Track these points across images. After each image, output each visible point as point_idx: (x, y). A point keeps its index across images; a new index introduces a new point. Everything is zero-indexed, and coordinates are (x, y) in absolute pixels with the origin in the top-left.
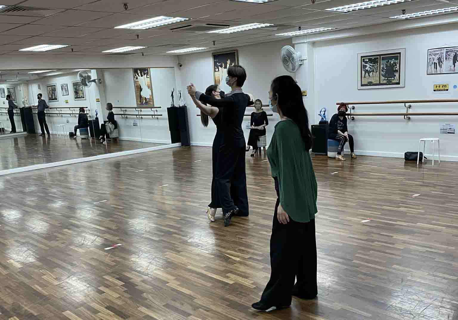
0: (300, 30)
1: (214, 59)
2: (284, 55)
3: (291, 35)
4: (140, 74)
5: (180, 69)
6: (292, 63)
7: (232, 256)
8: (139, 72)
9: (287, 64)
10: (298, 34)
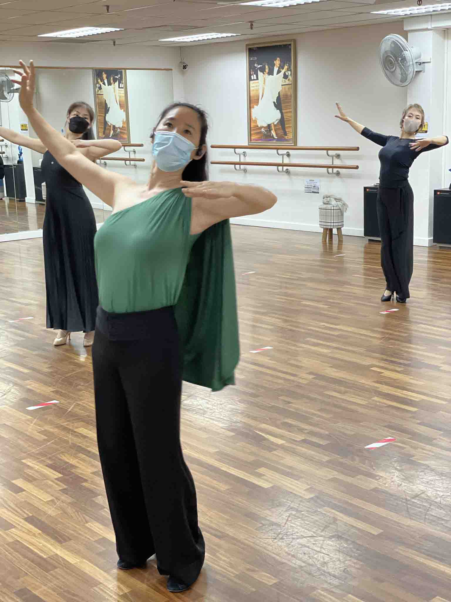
0: (420, 5)
1: (250, 56)
2: (386, 52)
3: (402, 13)
4: (106, 81)
5: (183, 74)
6: (401, 68)
7: (270, 435)
8: (104, 76)
9: (392, 70)
10: (416, 12)
